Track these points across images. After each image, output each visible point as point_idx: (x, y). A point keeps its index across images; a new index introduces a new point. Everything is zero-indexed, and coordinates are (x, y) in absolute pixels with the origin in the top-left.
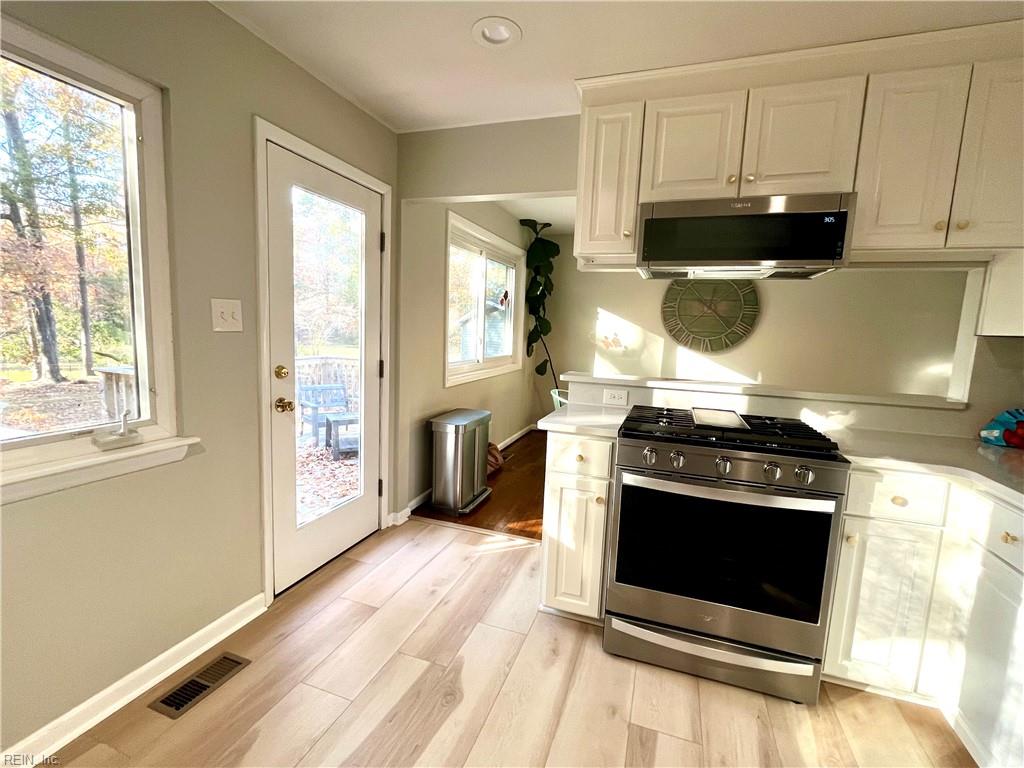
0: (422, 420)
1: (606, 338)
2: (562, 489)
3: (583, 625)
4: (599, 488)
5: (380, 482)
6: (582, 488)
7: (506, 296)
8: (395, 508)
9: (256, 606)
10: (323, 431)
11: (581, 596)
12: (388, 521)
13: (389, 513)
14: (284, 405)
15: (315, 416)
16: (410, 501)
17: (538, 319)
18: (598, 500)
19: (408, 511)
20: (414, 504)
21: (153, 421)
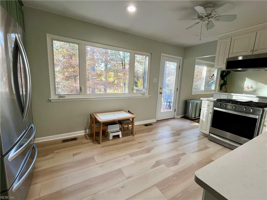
0: (185, 100)
1: (248, 86)
2: (204, 110)
3: (206, 136)
4: (211, 111)
5: (175, 109)
6: (208, 110)
7: (213, 75)
8: (178, 115)
9: (154, 120)
10: (168, 104)
11: (206, 130)
12: (176, 117)
13: (176, 115)
14: (161, 93)
15: (167, 101)
16: (181, 115)
17: (224, 81)
18: (211, 113)
19: (180, 116)
20: (182, 116)
21: (146, 93)
